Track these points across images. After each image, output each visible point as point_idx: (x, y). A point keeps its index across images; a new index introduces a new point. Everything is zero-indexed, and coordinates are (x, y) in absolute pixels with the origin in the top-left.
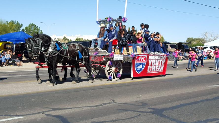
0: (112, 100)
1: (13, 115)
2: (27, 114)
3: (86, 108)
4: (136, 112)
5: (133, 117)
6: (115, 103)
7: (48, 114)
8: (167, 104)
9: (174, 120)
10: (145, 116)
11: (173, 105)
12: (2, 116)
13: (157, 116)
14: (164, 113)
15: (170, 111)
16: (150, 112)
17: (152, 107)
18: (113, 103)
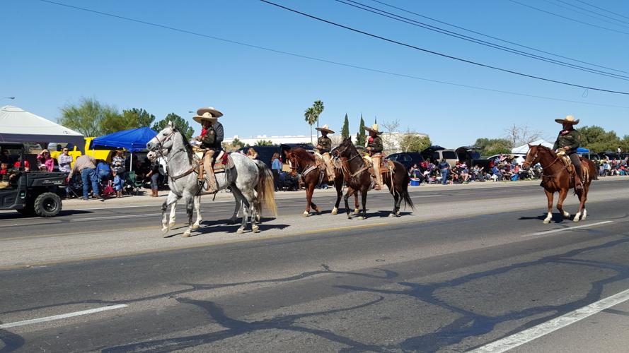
0: (323, 265)
2: (138, 298)
3: (267, 283)
4: (373, 293)
5: (367, 304)
6: (330, 271)
7: (184, 297)
8: (442, 273)
9: (459, 310)
10: (393, 300)
11: (455, 277)
12: (82, 302)
13: (421, 301)
14: (436, 293)
15: (448, 289)
16: (405, 292)
17: (409, 281)
18: (326, 272)
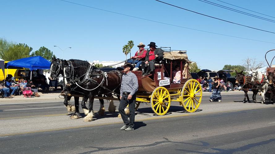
0: (164, 138)
17: (217, 147)
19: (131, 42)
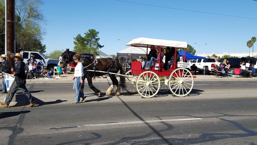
1: (193, 116)
2: (205, 116)
7: (222, 118)
19: (254, 38)
